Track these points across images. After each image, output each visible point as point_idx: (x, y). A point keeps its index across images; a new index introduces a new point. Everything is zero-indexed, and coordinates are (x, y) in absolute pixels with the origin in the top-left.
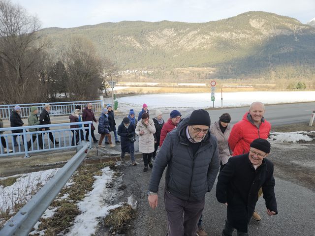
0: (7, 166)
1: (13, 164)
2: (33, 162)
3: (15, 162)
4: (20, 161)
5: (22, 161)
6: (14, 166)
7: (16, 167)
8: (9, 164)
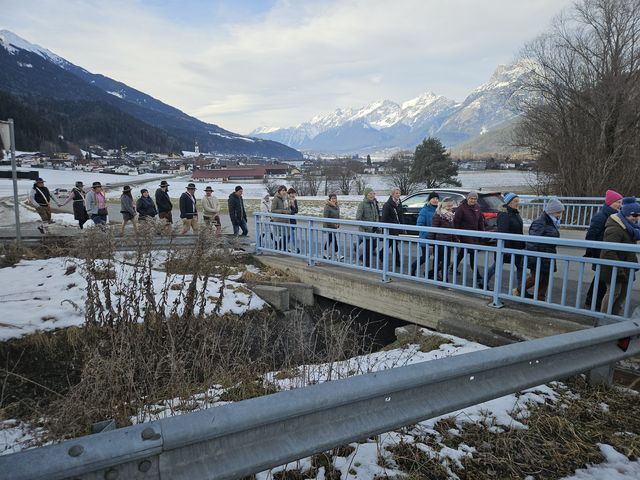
0: (455, 310)
1: (465, 311)
2: (504, 321)
3: (469, 307)
4: (480, 310)
5: (482, 311)
6: (466, 316)
7: (469, 319)
8: (459, 309)
